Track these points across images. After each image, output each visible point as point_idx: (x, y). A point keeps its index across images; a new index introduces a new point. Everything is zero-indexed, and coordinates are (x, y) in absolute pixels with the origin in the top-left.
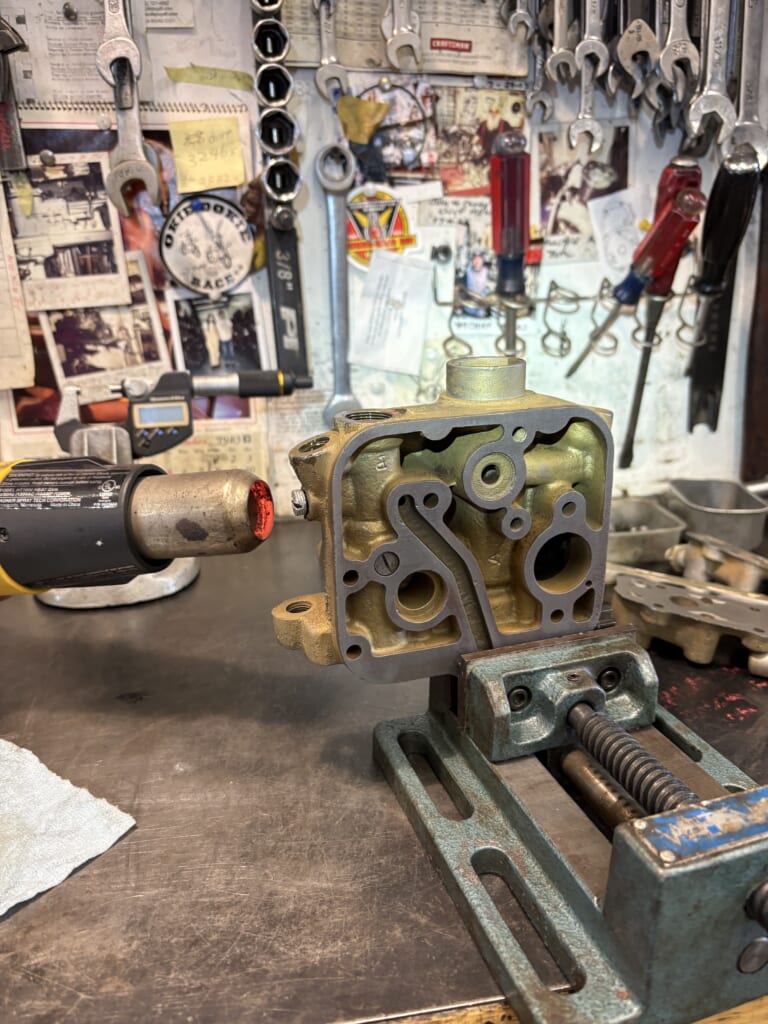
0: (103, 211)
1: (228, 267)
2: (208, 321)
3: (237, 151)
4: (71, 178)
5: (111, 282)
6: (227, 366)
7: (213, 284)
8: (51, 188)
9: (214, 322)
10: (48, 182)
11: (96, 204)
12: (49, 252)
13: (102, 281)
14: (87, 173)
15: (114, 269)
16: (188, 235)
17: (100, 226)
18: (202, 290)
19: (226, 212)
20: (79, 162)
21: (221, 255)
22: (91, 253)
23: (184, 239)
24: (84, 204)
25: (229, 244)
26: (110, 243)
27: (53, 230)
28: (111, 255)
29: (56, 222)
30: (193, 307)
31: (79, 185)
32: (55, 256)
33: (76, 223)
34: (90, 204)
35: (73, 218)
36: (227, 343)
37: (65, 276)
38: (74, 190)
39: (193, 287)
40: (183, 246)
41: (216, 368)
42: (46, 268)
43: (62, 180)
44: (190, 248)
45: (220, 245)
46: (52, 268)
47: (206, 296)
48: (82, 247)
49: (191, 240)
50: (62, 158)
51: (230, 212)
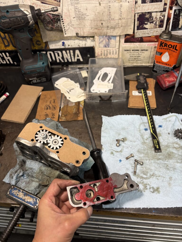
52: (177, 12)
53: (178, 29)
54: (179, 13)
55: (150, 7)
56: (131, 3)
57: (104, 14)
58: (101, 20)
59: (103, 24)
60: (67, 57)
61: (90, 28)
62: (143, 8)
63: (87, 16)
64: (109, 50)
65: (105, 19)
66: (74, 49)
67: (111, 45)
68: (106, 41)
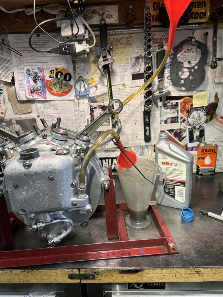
0: (178, 111)
1: (201, 121)
2: (195, 132)
3: (206, 99)
4: (172, 105)
5: (177, 125)
6: (197, 141)
7: (197, 124)
8: (168, 107)
9: (196, 132)
10: (168, 106)
11: (176, 110)
12: (166, 119)
13: (175, 124)
14: (175, 104)
15: (178, 122)
16: (193, 115)
17: (176, 114)
18: (194, 126)
19: (201, 110)
20: (174, 102)
21: (199, 119)
22: (174, 119)
23: (192, 116)
24: (174, 110)
25: (201, 117)
26: (178, 117)
27: (167, 115)
28: (178, 119)
29: (168, 113)
30: (192, 129)
31: (174, 106)
32: (167, 120)
33: (172, 113)
34: (175, 110)
35: (171, 113)
36: (198, 136)
37: (168, 123)
38: (172, 107)
39: (193, 125)
40: (192, 117)
41: (195, 141)
42: (165, 122)
43: (170, 105)
44: (193, 118)
45: (199, 117)
46: (166, 122)
47: (195, 127)
48: (172, 118)
49: (194, 116)
50: (171, 101)
51: (202, 110)
52: (191, 129)
53: (194, 141)
54: (192, 130)
55: (171, 126)
56: (157, 123)
57: (138, 130)
58: (136, 134)
59: (138, 137)
60: (105, 165)
61: (128, 141)
62: (166, 127)
63: (125, 132)
64: (144, 157)
65: (139, 134)
66: (112, 159)
67: (145, 153)
68: (140, 150)
